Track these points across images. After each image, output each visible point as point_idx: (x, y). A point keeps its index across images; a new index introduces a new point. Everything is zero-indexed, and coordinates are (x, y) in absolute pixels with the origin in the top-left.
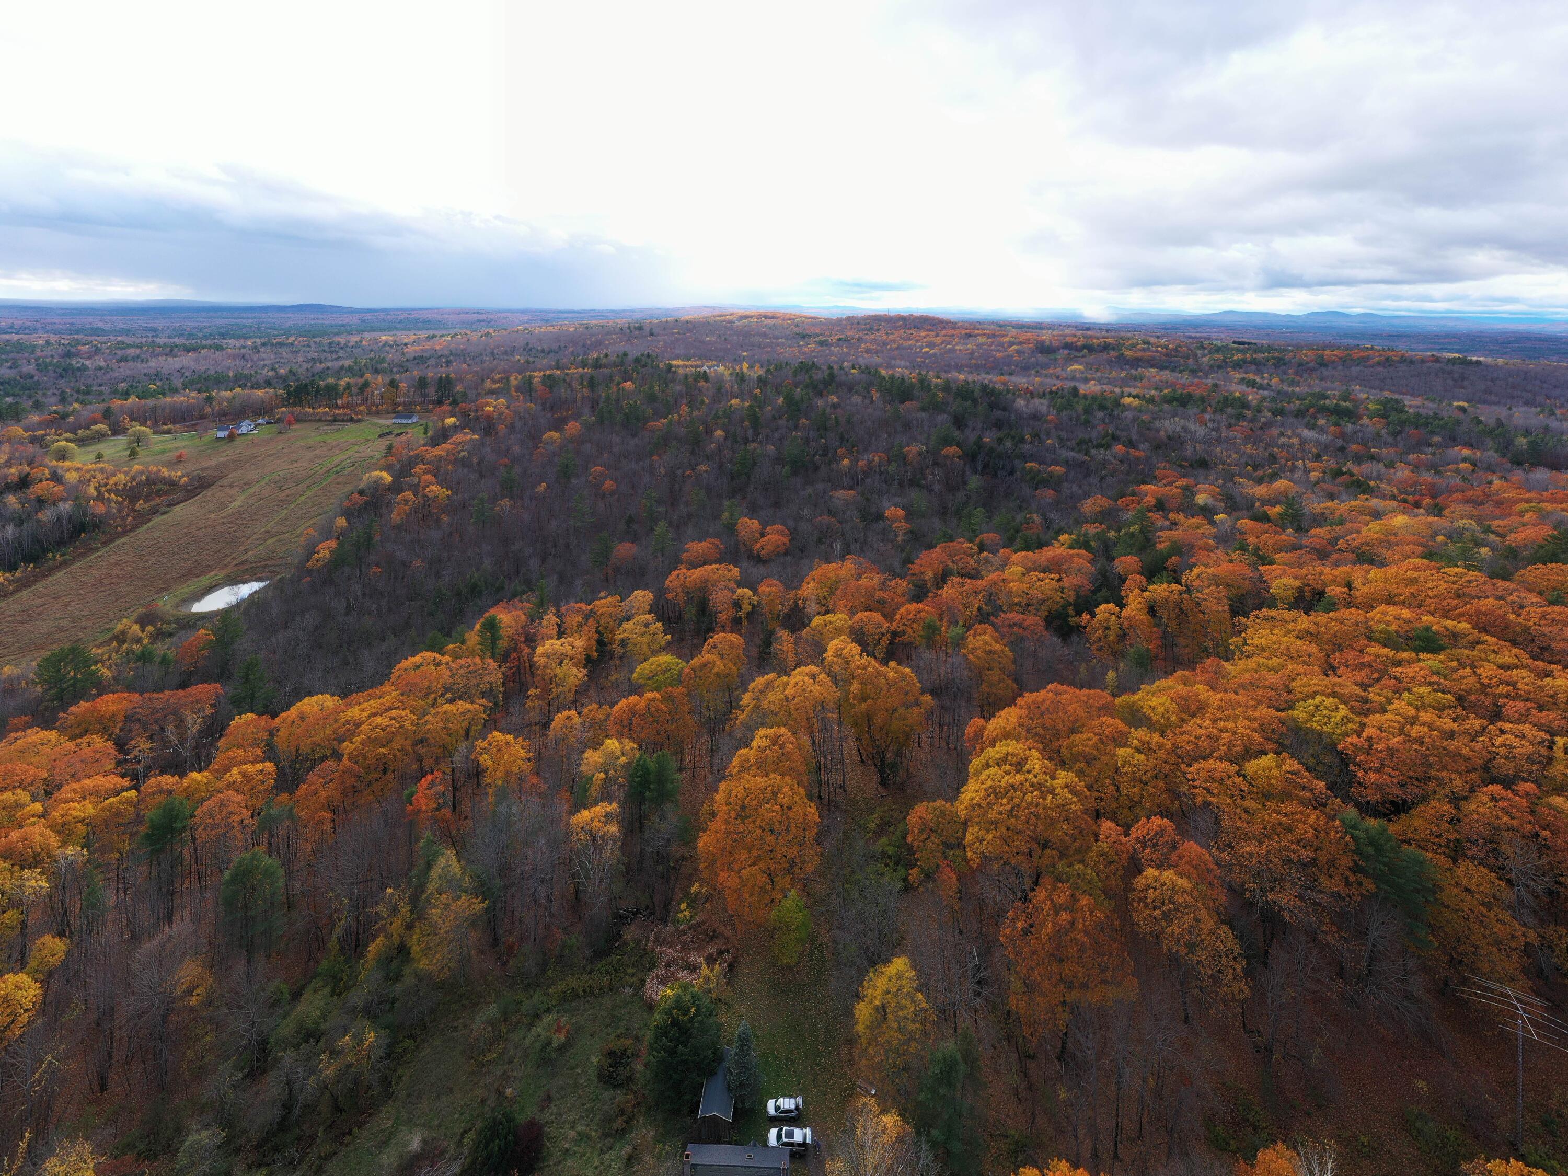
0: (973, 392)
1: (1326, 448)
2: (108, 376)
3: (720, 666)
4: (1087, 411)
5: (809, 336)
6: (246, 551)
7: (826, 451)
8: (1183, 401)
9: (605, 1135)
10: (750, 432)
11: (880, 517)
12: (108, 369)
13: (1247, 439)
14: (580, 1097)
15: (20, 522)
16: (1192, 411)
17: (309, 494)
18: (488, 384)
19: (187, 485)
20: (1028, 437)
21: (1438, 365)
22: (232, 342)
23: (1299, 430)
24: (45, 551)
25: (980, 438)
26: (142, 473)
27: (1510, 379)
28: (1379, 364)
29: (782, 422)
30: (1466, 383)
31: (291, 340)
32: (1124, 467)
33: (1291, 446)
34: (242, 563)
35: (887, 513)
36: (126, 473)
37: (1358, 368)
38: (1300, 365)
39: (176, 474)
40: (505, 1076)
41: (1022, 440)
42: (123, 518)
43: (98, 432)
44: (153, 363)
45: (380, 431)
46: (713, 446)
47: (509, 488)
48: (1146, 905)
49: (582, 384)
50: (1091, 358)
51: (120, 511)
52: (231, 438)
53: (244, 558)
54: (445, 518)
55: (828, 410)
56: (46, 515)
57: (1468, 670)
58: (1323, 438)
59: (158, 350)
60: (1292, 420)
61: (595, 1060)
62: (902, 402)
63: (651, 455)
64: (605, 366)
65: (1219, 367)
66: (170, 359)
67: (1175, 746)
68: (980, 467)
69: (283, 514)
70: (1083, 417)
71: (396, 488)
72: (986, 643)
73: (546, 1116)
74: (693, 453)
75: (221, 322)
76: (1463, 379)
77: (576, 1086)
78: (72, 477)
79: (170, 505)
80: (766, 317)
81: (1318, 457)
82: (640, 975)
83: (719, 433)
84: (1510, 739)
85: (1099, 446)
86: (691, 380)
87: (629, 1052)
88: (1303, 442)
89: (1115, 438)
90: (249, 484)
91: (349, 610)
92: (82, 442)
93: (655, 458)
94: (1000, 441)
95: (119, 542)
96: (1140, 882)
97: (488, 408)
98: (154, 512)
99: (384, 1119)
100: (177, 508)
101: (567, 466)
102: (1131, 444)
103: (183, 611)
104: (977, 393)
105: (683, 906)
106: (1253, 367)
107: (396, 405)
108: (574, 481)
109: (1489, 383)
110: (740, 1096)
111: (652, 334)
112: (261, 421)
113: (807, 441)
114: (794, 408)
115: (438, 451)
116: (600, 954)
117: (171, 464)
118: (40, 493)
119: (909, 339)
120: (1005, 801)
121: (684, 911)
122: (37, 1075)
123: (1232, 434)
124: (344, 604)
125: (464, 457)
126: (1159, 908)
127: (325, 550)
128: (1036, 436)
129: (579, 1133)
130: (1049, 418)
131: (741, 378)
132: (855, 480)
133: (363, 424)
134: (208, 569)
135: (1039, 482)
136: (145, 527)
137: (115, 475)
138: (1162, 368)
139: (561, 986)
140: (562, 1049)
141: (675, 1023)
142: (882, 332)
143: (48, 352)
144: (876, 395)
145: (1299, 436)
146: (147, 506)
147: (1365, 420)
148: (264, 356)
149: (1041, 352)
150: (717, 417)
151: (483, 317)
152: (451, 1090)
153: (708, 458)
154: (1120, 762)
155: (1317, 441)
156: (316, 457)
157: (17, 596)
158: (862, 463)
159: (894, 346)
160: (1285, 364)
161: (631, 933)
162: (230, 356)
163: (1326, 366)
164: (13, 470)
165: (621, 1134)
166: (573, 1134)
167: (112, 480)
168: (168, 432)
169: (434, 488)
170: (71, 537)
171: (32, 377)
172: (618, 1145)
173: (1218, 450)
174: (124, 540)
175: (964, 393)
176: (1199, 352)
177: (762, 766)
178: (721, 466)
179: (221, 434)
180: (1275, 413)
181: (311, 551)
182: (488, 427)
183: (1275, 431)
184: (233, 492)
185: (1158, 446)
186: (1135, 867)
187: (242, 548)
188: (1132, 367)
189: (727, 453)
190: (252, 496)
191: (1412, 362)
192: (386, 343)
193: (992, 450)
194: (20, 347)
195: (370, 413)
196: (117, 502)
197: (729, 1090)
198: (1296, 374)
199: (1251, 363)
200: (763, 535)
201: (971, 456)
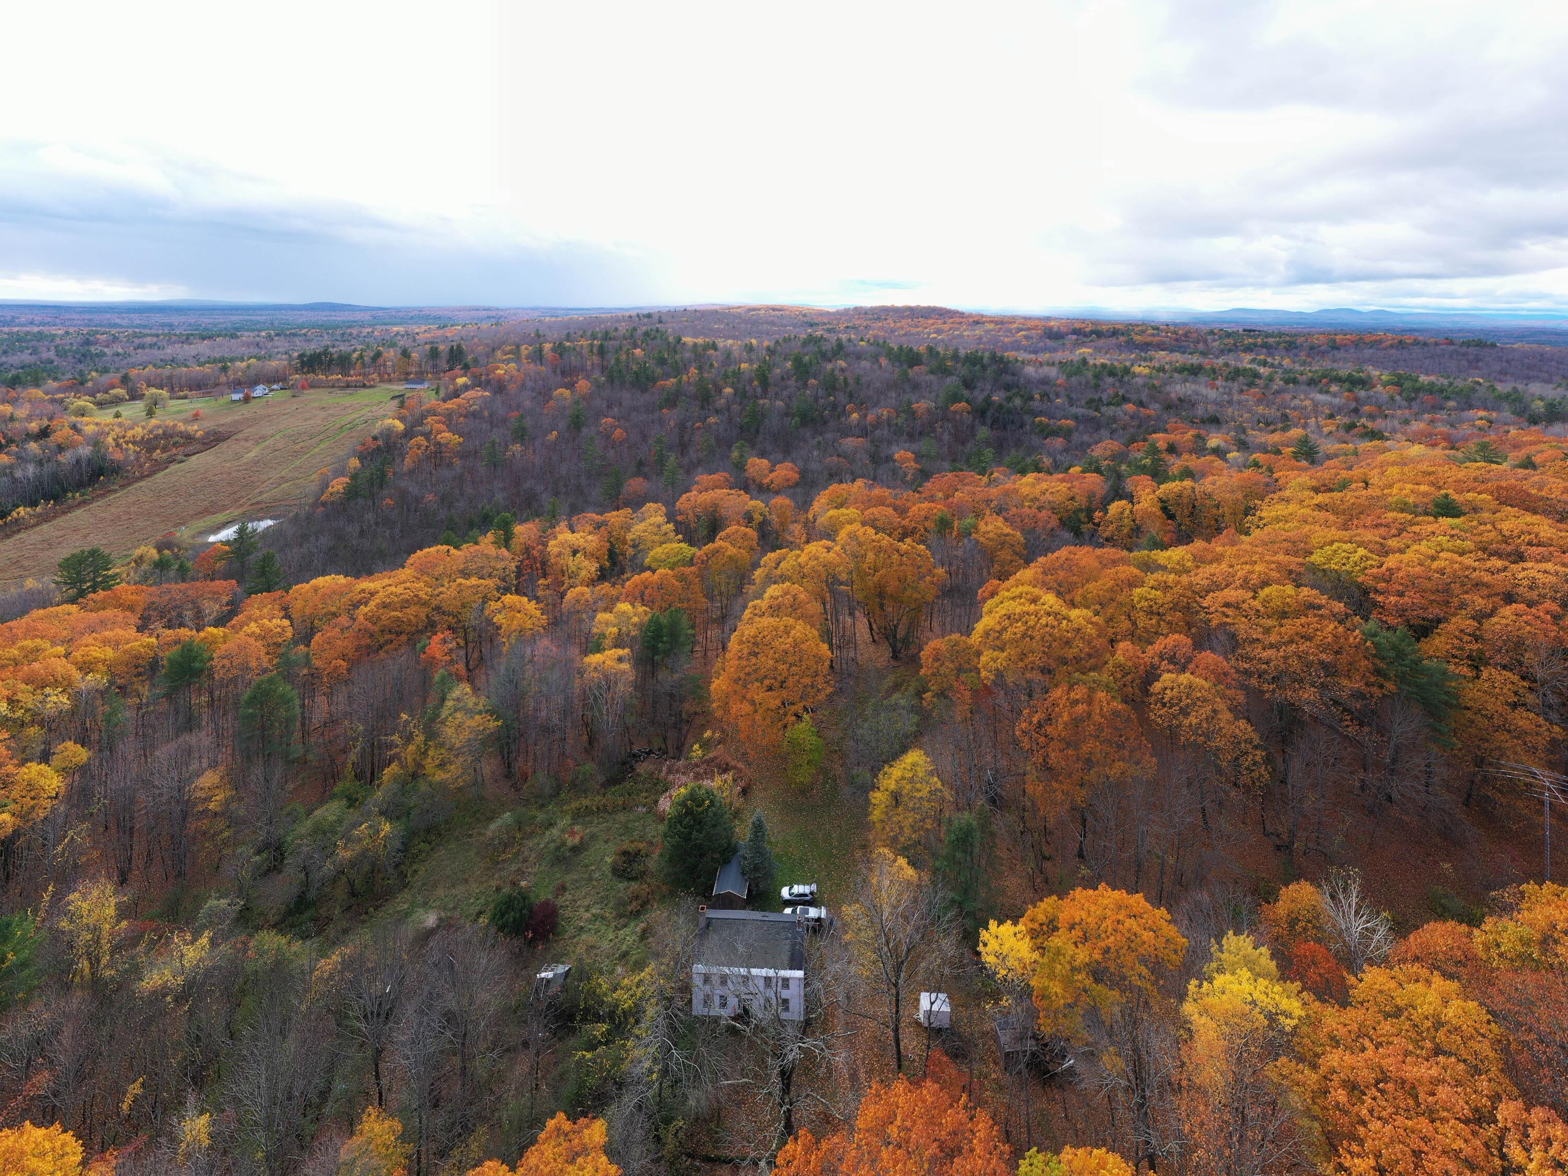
0: (982, 358)
1: (1340, 410)
2: (125, 361)
3: (732, 551)
4: (1097, 376)
5: (817, 324)
6: (261, 493)
7: (834, 407)
8: (1194, 371)
9: (620, 916)
10: (759, 390)
11: (889, 459)
12: (126, 355)
13: (1259, 402)
14: (594, 887)
15: (40, 463)
16: (1202, 378)
17: (322, 446)
18: (499, 354)
19: (203, 438)
20: (1037, 396)
21: (1452, 347)
22: (246, 334)
23: (1312, 395)
24: (65, 491)
25: (989, 396)
26: (158, 427)
27: (1526, 361)
28: (1392, 346)
29: (792, 382)
30: (1480, 364)
31: (304, 331)
32: (1135, 423)
33: (1305, 408)
34: (257, 503)
35: (896, 456)
36: (143, 427)
37: (1370, 351)
38: (1312, 348)
39: (193, 428)
40: (520, 872)
41: (1032, 398)
42: (141, 466)
43: (116, 396)
44: (169, 350)
45: (392, 394)
46: (723, 401)
47: (520, 435)
48: (1164, 705)
49: (591, 351)
50: (1101, 342)
51: (137, 459)
52: (247, 399)
53: (259, 499)
54: (457, 462)
55: (837, 373)
56: (66, 458)
57: (1489, 527)
58: (1337, 401)
59: (174, 338)
60: (1304, 387)
61: (609, 860)
62: (911, 367)
63: (661, 408)
64: (614, 339)
65: (1230, 351)
66: (186, 346)
67: (1190, 583)
68: (989, 421)
69: (298, 463)
70: (1093, 382)
71: (408, 434)
72: (997, 528)
73: (560, 901)
74: (702, 408)
75: (235, 318)
76: (1478, 360)
77: (590, 879)
78: (89, 429)
79: (187, 455)
80: (774, 309)
81: (1331, 416)
82: (653, 797)
83: (728, 390)
84: (1532, 573)
85: (1109, 404)
86: (700, 349)
87: (642, 852)
88: (1316, 405)
89: (1125, 400)
90: (264, 438)
91: (362, 533)
92: (101, 405)
93: (665, 411)
94: (1009, 399)
95: (136, 485)
96: (1157, 686)
97: (499, 371)
98: (171, 461)
99: (401, 902)
100: (194, 458)
101: (578, 417)
102: (1141, 404)
103: (199, 540)
104: (986, 360)
105: (696, 747)
106: (1264, 350)
107: (408, 374)
108: (585, 430)
109: (1504, 364)
110: (755, 878)
111: (660, 322)
112: (275, 387)
113: (816, 399)
114: (802, 370)
115: (450, 405)
116: (612, 781)
117: (186, 421)
118: (60, 440)
119: (917, 327)
120: (1020, 624)
121: (697, 751)
122: (60, 848)
123: (1243, 397)
124: (358, 529)
125: (475, 410)
126: (1177, 704)
127: (338, 485)
128: (1045, 396)
129: (594, 915)
130: (1059, 382)
131: (750, 349)
132: (863, 431)
133: (375, 390)
134: (224, 508)
135: (1047, 432)
136: (162, 473)
137: (133, 429)
138: (1172, 351)
139: (575, 805)
140: (575, 850)
141: (689, 812)
142: (890, 321)
143: (67, 340)
144: (884, 362)
145: (1312, 400)
146: (165, 456)
147: (1379, 388)
148: (277, 343)
149: (1049, 338)
150: (726, 376)
151: (493, 313)
152: (466, 881)
153: (717, 412)
154: (1136, 600)
155: (1330, 404)
156: (330, 415)
157: (37, 529)
158: (871, 417)
159: (902, 332)
160: (1296, 348)
161: (643, 768)
162: (243, 344)
163: (1338, 349)
164: (33, 424)
165: (636, 915)
166: (588, 915)
167: (130, 433)
168: (185, 397)
169: (447, 434)
170: (90, 480)
171: (52, 362)
172: (632, 924)
173: (1230, 410)
174: (142, 483)
175: (973, 360)
176: (1209, 338)
177: (775, 610)
178: (730, 419)
179: (236, 397)
180: (1287, 382)
181: (325, 485)
182: (499, 387)
183: (1288, 396)
184: (249, 444)
185: (1169, 407)
186: (1152, 675)
187: (257, 491)
188: (1142, 350)
189: (736, 408)
190: (267, 447)
191: (1425, 344)
192: (397, 334)
193: (1001, 406)
194: (40, 336)
195: (382, 381)
196: (135, 451)
197: (743, 874)
198: (1308, 356)
199: (1262, 346)
200: (772, 471)
201: (981, 413)
